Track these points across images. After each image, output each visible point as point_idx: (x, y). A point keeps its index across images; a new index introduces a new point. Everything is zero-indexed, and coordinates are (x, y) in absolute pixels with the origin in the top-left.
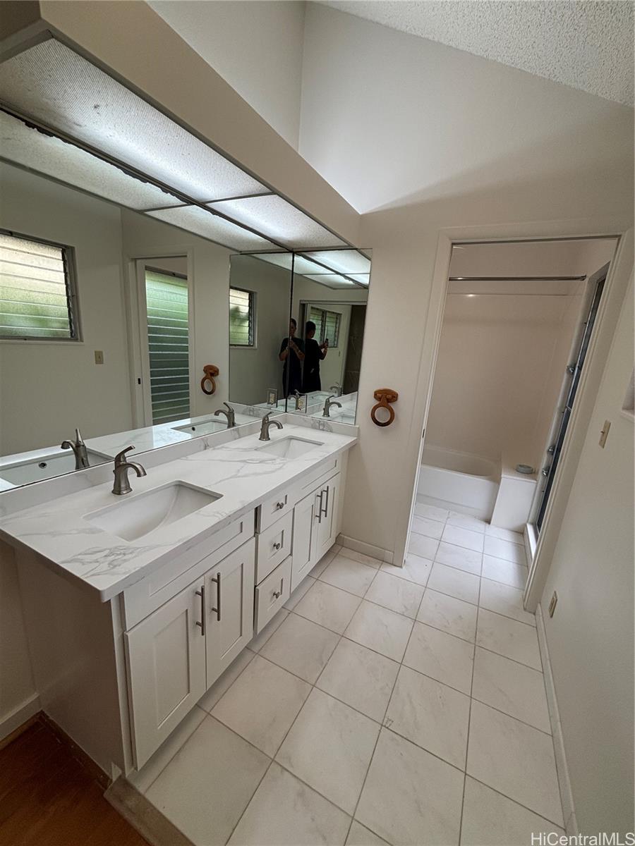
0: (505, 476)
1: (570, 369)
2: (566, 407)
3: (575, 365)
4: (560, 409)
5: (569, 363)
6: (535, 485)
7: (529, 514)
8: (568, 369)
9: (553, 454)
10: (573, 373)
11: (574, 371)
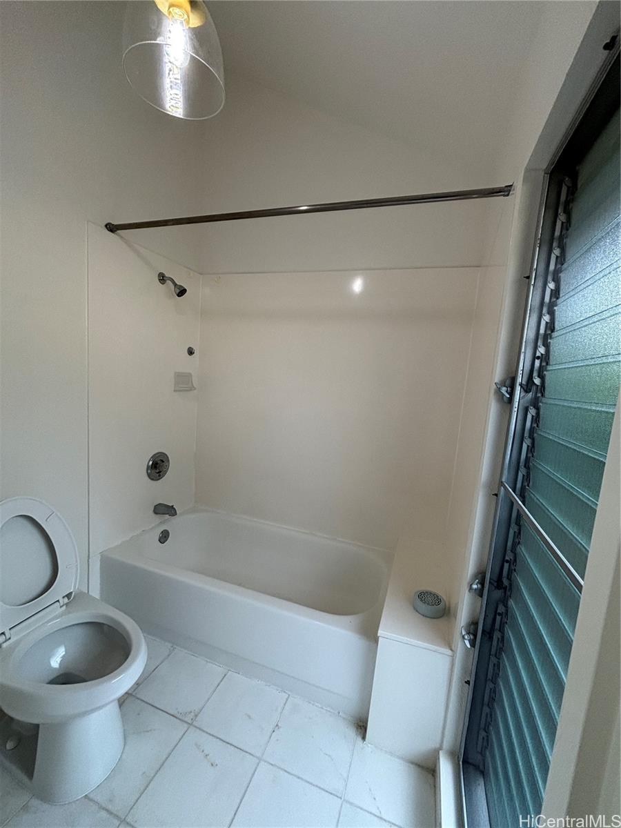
0: (389, 634)
1: (504, 390)
2: (502, 484)
3: (513, 380)
4: (490, 485)
5: (498, 374)
6: (447, 660)
7: (444, 728)
8: (498, 391)
9: (481, 595)
10: (511, 400)
11: (512, 393)
